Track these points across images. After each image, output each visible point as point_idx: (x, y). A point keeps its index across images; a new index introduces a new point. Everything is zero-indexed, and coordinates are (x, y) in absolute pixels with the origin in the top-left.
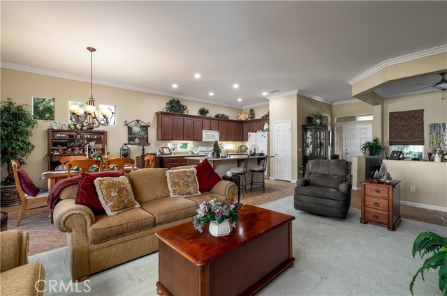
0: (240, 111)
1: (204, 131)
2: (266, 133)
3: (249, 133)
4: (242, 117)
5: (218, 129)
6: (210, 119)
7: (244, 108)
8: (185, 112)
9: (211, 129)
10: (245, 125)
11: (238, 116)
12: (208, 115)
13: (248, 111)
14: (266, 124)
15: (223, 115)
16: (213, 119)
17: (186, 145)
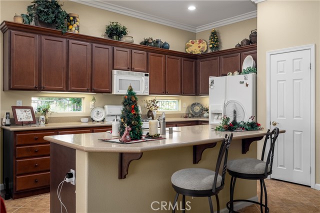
0: (192, 36)
1: (115, 72)
2: (250, 76)
3: (211, 78)
4: (195, 48)
5: (147, 70)
6: (131, 46)
7: (198, 30)
8: (73, 29)
9: (131, 69)
10: (201, 64)
11: (188, 47)
12: (125, 39)
13: (207, 37)
14: (250, 57)
15: (157, 42)
16: (136, 47)
17: (78, 102)
